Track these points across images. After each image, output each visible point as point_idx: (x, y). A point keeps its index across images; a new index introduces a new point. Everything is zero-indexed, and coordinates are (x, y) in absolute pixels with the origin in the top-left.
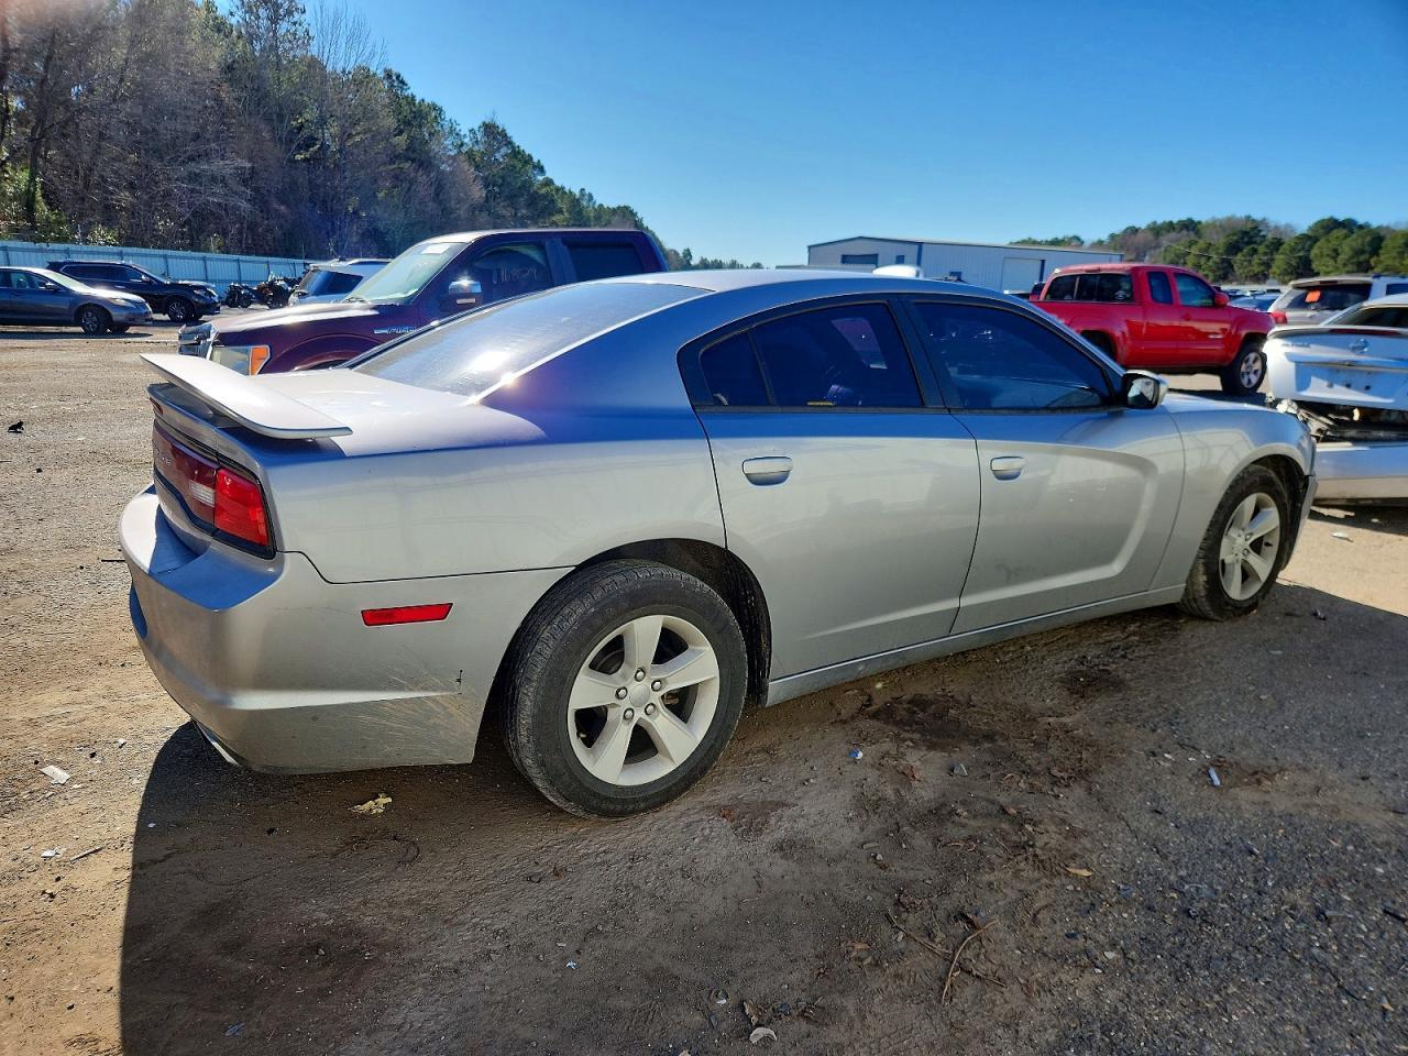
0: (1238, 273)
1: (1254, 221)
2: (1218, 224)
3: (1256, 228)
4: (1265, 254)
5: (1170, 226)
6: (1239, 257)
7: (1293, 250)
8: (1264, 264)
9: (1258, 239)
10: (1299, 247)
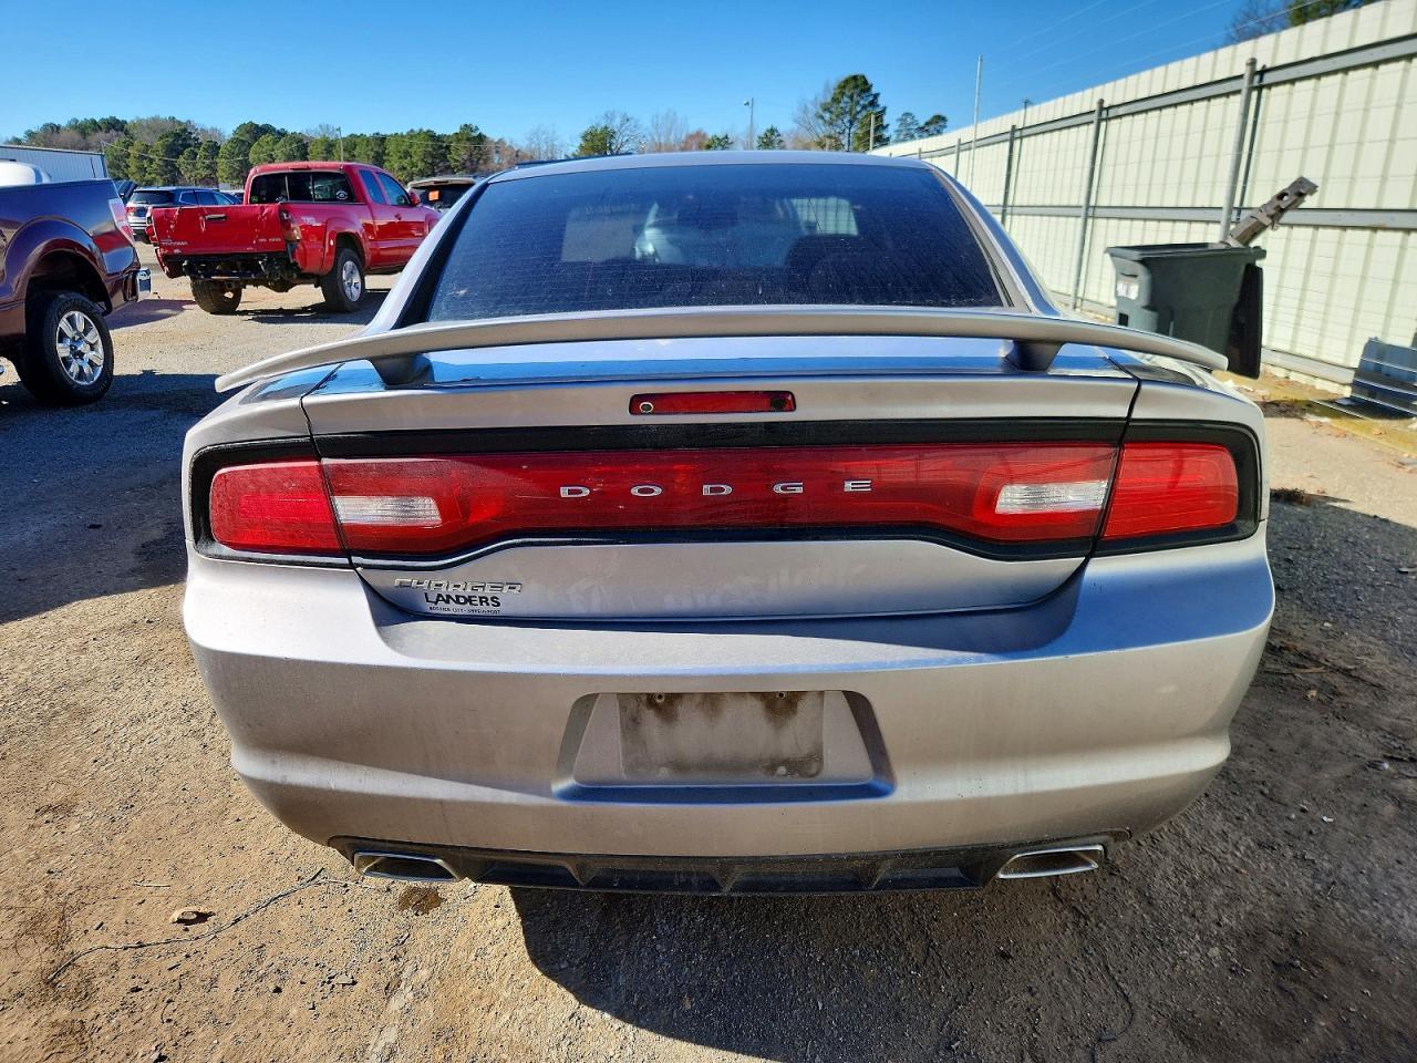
0: (186, 176)
1: (180, 123)
2: (145, 124)
3: (185, 130)
4: (206, 158)
5: (95, 126)
6: (181, 159)
7: (232, 154)
8: (208, 167)
9: (192, 142)
10: (237, 151)
